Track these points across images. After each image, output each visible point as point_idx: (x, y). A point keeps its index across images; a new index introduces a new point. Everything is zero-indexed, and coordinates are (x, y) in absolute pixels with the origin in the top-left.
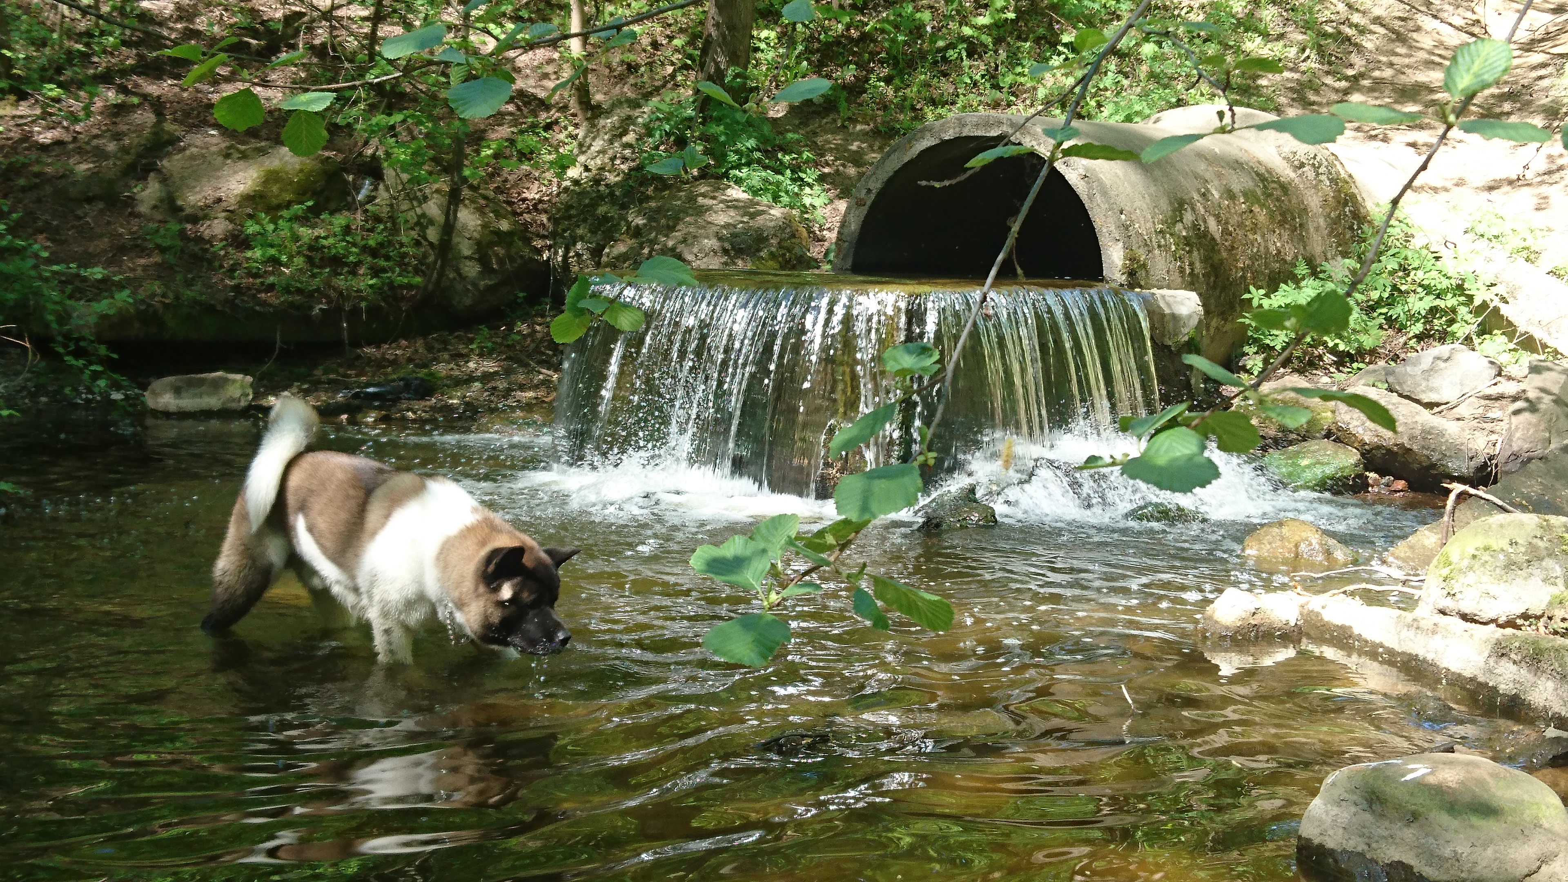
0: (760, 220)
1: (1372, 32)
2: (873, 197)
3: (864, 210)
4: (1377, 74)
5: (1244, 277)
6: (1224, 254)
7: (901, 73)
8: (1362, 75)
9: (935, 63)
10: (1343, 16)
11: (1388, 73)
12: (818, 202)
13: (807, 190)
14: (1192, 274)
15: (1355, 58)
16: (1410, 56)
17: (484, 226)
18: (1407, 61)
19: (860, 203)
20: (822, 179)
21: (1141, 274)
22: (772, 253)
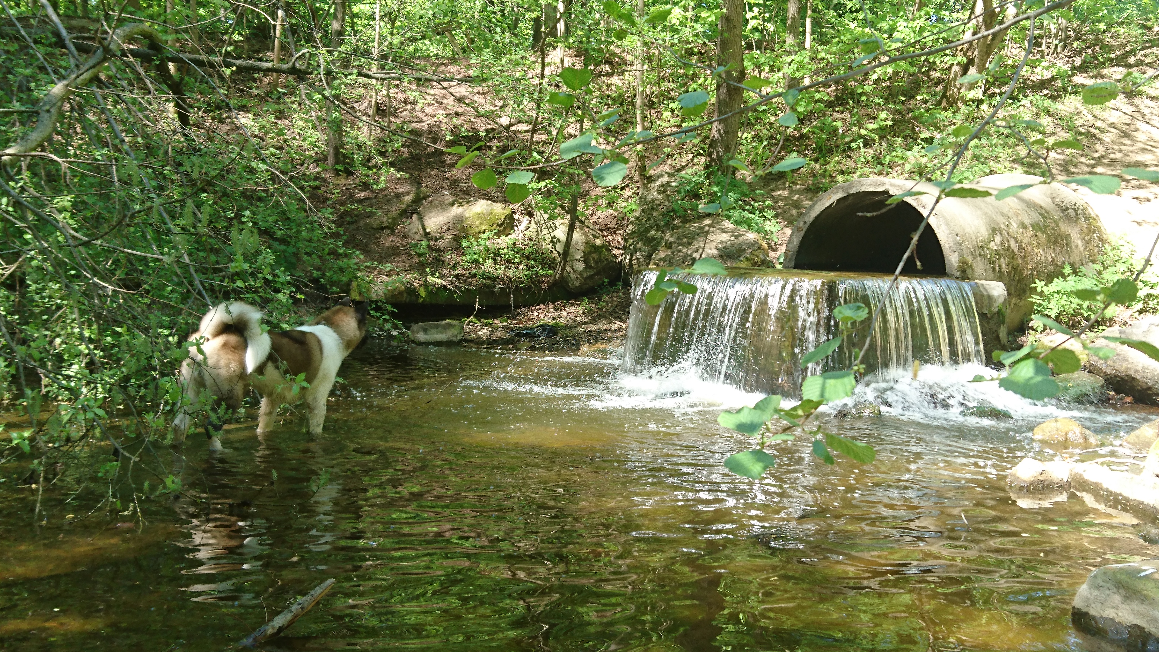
0: (741, 239)
1: (1108, 132)
2: (807, 226)
3: (802, 234)
4: (1112, 156)
5: (1032, 274)
6: (1020, 261)
7: (824, 156)
8: (1103, 157)
9: (844, 150)
10: (1091, 123)
11: (1119, 156)
12: (774, 229)
13: (768, 222)
14: (1000, 271)
15: (1098, 147)
16: (1132, 145)
17: (587, 243)
18: (1130, 148)
19: (799, 230)
20: (776, 216)
21: (969, 271)
22: (747, 258)
